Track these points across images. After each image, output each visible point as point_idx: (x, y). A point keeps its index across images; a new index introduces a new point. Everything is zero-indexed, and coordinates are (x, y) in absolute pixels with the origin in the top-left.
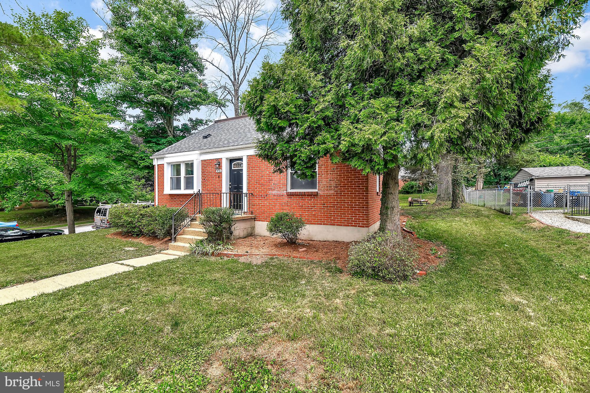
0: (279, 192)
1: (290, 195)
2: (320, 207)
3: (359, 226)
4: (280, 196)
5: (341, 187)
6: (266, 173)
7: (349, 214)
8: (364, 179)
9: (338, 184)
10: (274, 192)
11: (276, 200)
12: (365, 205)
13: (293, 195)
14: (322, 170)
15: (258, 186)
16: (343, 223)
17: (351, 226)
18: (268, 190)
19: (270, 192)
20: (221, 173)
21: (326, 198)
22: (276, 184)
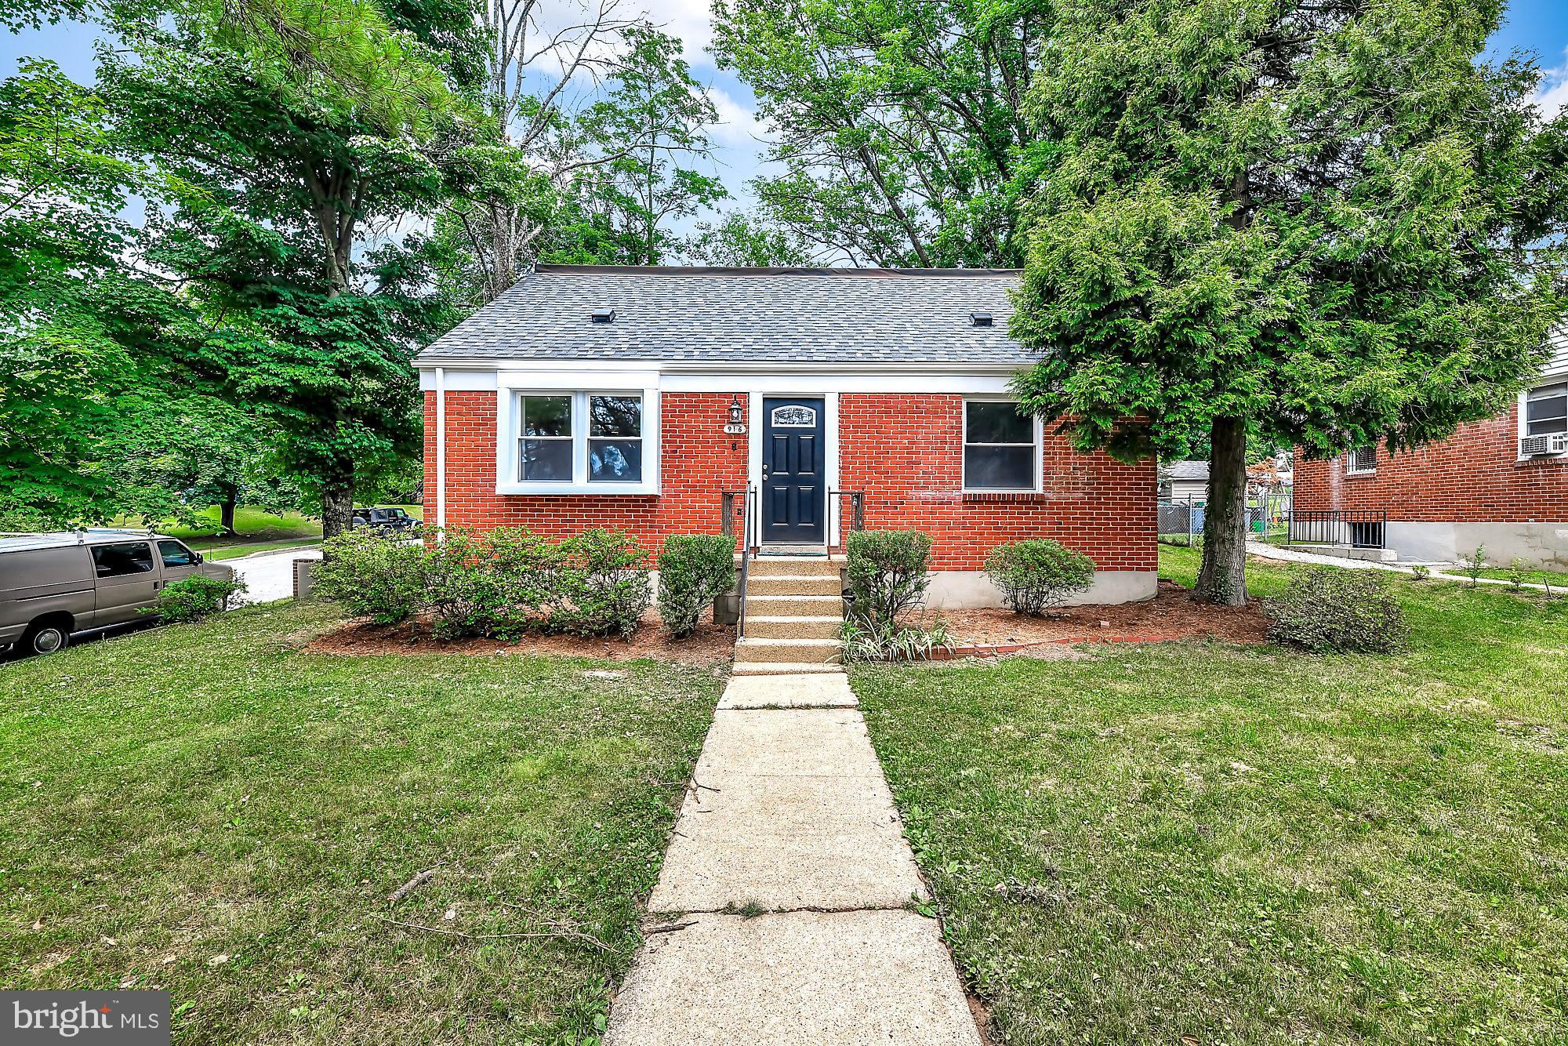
0: (938, 494)
1: (971, 502)
2: (1050, 529)
3: (1137, 569)
4: (942, 503)
5: (1098, 484)
6: (900, 443)
7: (1118, 544)
8: (1147, 469)
9: (1094, 479)
10: (923, 494)
11: (931, 513)
12: (1150, 524)
13: (980, 502)
14: (1055, 443)
15: (876, 478)
16: (1105, 564)
17: (1122, 569)
18: (906, 488)
19: (913, 493)
20: (745, 437)
21: (1064, 508)
22: (931, 473)
